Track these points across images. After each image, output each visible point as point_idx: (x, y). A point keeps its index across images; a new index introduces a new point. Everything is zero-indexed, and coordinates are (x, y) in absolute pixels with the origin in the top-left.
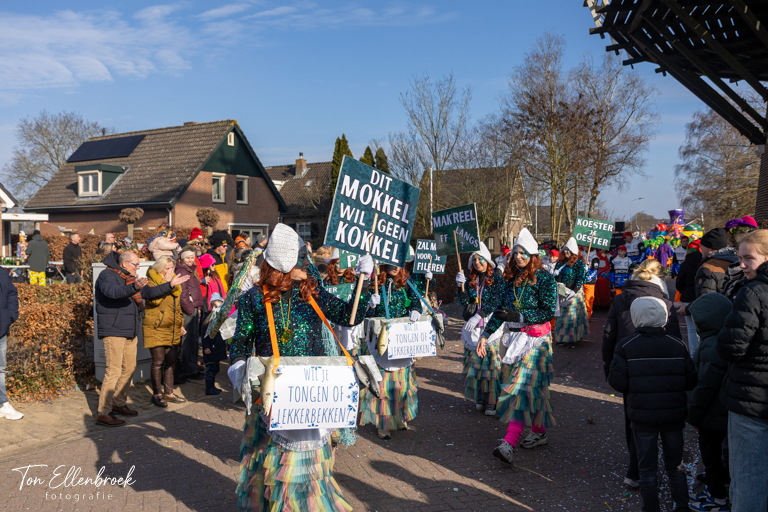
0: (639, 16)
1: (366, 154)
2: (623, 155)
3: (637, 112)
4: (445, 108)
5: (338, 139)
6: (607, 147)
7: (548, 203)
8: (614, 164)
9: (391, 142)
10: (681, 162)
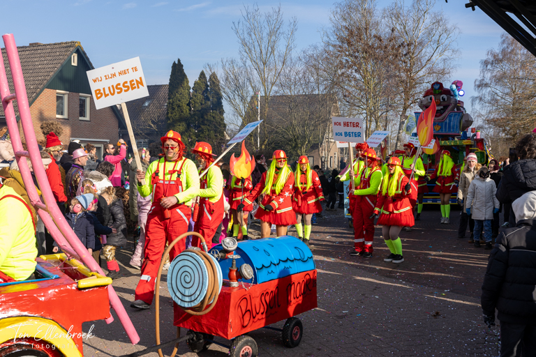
1: (200, 78)
3: (441, 48)
4: (273, 38)
6: (415, 78)
9: (223, 67)
10: (476, 94)
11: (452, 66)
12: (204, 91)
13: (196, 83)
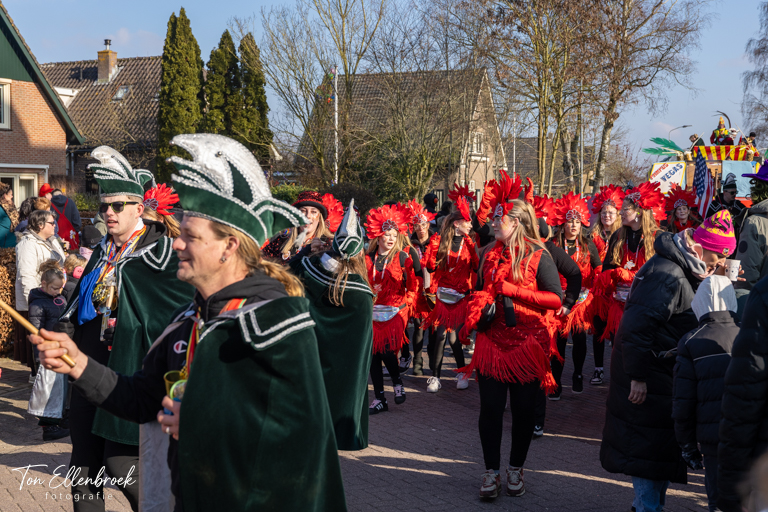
1: (221, 44)
5: (173, 16)
6: (632, 39)
7: (533, 133)
8: (642, 67)
9: (265, 23)
10: (752, 68)
11: (701, 15)
12: (230, 69)
13: (214, 55)
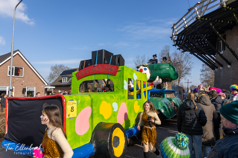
0: (183, 42)
2: (186, 72)
